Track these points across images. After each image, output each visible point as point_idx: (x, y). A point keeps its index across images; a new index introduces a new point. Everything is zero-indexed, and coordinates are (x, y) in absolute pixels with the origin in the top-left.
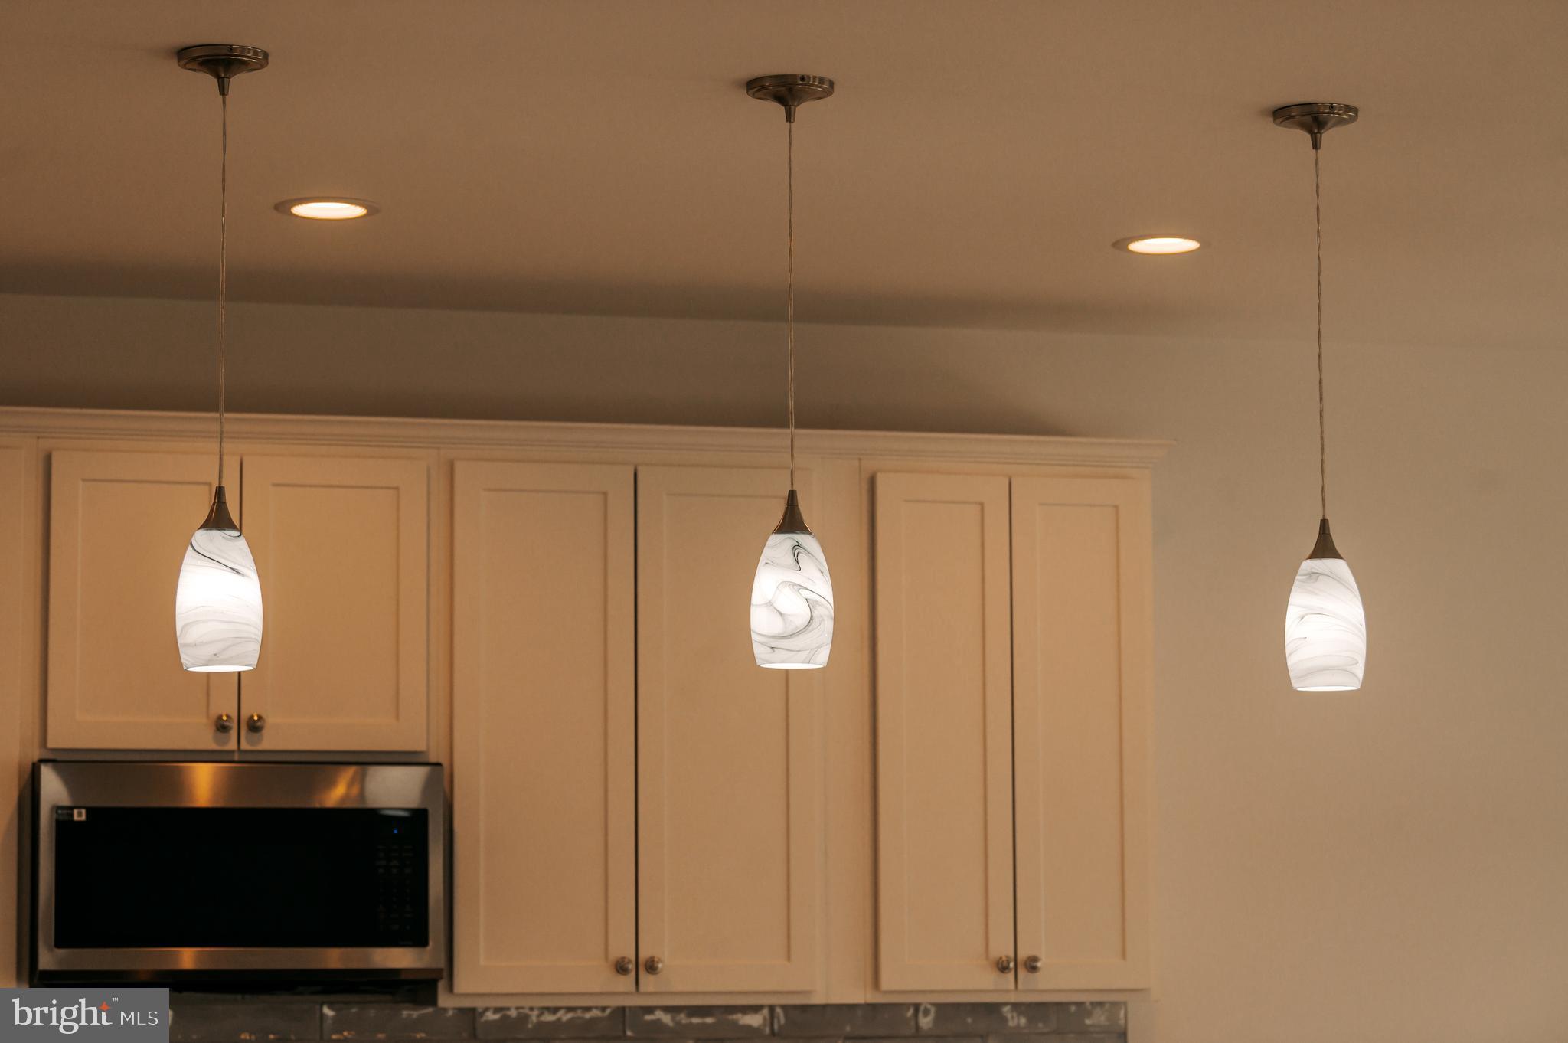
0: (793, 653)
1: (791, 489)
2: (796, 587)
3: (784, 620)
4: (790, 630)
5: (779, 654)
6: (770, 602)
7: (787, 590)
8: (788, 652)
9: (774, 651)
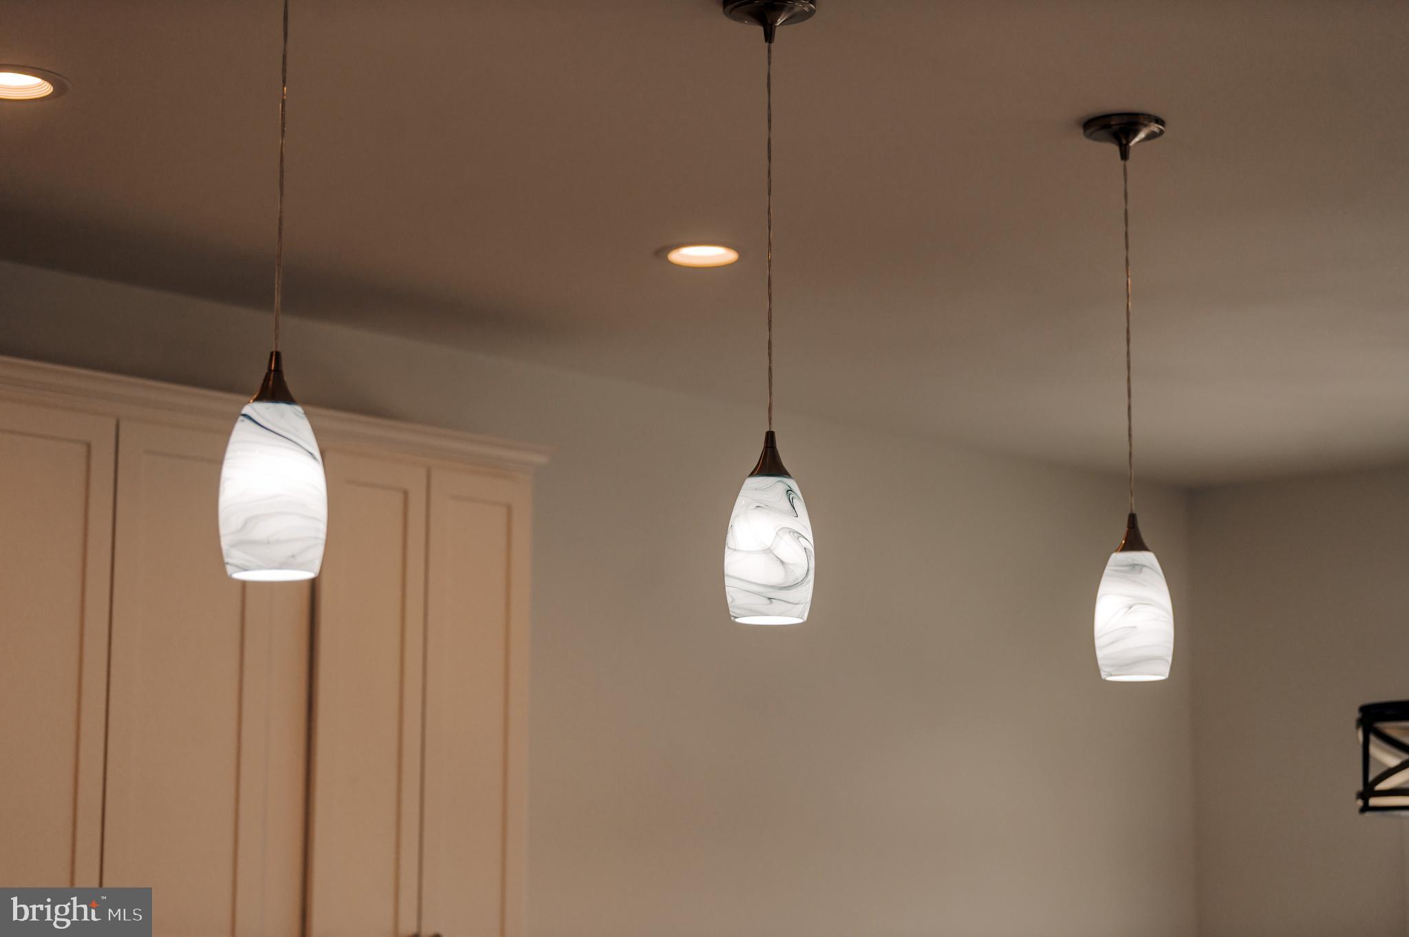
0: (790, 606)
1: (768, 430)
2: (796, 535)
3: (785, 568)
4: (790, 582)
5: (777, 605)
6: (769, 549)
7: (787, 538)
8: (787, 604)
9: (771, 602)
